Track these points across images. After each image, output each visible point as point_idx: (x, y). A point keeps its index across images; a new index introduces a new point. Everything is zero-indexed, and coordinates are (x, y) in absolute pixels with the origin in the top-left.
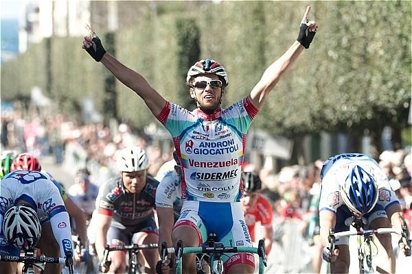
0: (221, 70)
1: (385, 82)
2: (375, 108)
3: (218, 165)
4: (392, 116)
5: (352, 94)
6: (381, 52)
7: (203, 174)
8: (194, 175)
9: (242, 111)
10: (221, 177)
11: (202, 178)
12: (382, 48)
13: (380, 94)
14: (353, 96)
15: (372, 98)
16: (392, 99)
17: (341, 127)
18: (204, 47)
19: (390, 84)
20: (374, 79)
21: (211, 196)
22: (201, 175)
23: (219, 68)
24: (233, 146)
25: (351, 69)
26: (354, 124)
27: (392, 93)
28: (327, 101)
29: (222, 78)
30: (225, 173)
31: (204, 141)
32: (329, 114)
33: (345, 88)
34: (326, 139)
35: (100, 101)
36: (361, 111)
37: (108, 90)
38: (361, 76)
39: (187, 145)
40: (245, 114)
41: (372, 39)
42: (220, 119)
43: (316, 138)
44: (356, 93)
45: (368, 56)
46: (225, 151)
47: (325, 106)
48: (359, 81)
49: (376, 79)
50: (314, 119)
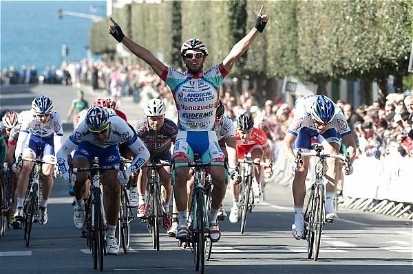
0: (203, 46)
1: (389, 40)
2: (381, 60)
3: (200, 108)
4: (396, 66)
5: (363, 49)
6: (387, 17)
8: (184, 114)
9: (218, 73)
10: (202, 116)
11: (189, 117)
12: (387, 14)
13: (386, 49)
14: (365, 51)
15: (379, 52)
16: (395, 54)
17: (355, 74)
19: (394, 41)
20: (381, 37)
21: (195, 127)
22: (189, 115)
23: (201, 45)
24: (211, 96)
25: (363, 30)
26: (365, 71)
27: (395, 48)
28: (345, 54)
29: (204, 51)
30: (205, 113)
31: (191, 93)
32: (346, 64)
33: (358, 45)
34: (344, 82)
35: (168, 54)
36: (371, 62)
37: (174, 46)
38: (370, 35)
39: (179, 95)
40: (220, 74)
41: (380, 7)
42: (202, 77)
43: (336, 83)
44: (366, 49)
45: (376, 19)
46: (205, 99)
47: (343, 58)
48: (369, 39)
49: (383, 37)
50: (334, 68)
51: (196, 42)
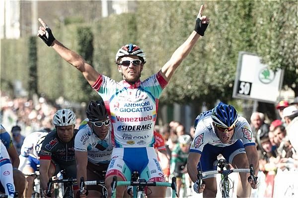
0: (141, 52)
1: (216, 70)
2: (210, 87)
3: (138, 120)
4: (222, 92)
5: (194, 77)
6: (214, 50)
7: (127, 126)
8: (119, 127)
9: (155, 82)
10: (140, 129)
11: (126, 130)
12: (214, 47)
13: (213, 78)
14: (195, 79)
15: (208, 80)
16: (221, 82)
17: (188, 99)
18: (96, 46)
19: (220, 71)
20: (209, 68)
21: (132, 143)
22: (125, 128)
23: (139, 51)
24: (149, 106)
25: (194, 61)
26: (196, 97)
27: (221, 77)
28: (178, 82)
29: (141, 58)
30: (143, 126)
32: (179, 91)
33: (190, 74)
34: (177, 107)
35: (26, 82)
36: (201, 89)
38: (200, 65)
40: (157, 84)
41: (208, 41)
42: (140, 88)
43: (171, 107)
44: (197, 77)
45: (205, 52)
46: (143, 109)
47: (176, 86)
48: (199, 69)
49: (211, 68)
50: (169, 94)
51: (133, 48)
